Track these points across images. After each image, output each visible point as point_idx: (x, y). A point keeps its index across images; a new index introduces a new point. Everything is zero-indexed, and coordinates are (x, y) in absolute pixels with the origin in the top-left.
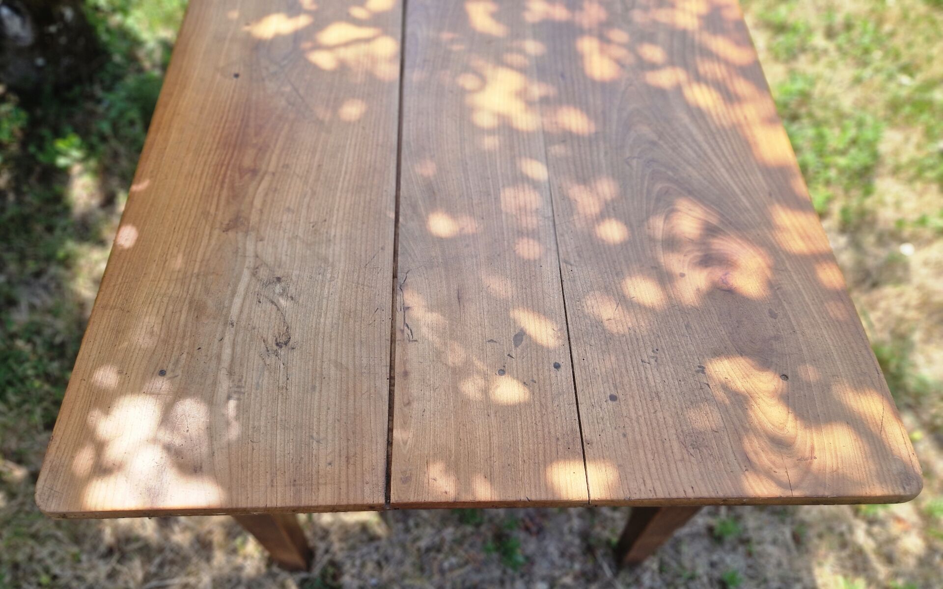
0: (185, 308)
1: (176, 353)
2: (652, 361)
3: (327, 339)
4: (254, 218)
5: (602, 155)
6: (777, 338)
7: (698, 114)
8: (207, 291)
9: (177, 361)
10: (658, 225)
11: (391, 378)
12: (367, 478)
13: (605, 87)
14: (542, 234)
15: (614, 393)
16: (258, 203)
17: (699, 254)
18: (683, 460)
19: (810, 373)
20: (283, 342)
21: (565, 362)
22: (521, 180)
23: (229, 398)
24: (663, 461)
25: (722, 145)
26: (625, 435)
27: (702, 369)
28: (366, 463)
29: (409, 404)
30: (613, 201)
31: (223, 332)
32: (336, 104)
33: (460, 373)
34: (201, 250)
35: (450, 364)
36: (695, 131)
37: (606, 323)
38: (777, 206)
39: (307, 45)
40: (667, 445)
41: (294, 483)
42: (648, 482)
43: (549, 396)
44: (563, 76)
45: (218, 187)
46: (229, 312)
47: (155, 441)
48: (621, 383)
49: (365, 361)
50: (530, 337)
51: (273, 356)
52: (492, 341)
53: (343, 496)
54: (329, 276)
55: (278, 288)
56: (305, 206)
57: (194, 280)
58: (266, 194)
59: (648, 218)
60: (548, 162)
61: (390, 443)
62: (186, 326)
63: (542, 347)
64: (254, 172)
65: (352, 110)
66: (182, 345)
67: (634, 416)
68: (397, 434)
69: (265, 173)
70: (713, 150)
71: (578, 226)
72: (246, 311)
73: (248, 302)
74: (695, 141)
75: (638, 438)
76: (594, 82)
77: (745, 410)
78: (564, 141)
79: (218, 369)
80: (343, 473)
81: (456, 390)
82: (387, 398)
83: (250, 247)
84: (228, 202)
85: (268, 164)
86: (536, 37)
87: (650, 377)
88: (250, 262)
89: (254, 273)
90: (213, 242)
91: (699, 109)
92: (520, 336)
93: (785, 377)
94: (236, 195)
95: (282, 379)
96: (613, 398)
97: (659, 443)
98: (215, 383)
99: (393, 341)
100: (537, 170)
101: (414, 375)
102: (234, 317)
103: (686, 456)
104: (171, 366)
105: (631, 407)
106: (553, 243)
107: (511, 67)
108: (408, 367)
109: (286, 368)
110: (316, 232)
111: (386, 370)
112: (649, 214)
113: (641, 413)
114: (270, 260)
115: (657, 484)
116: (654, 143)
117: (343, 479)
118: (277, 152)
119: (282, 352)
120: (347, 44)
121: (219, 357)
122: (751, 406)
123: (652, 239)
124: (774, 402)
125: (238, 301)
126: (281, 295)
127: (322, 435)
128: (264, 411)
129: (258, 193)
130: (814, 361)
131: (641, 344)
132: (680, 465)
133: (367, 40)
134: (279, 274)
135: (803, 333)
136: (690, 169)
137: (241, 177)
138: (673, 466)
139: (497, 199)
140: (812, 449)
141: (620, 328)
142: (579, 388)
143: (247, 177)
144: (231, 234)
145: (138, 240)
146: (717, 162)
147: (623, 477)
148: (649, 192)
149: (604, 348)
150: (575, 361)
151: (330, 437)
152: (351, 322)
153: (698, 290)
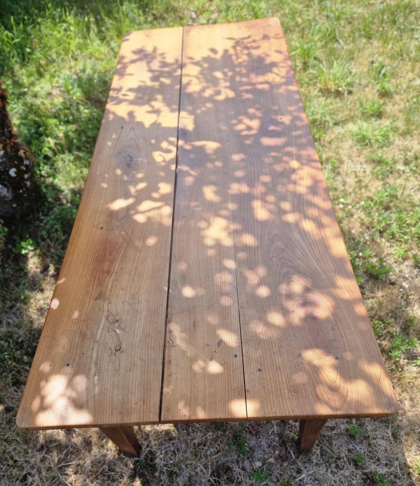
0: (78, 336)
1: (74, 356)
2: (278, 352)
3: (137, 347)
4: (108, 293)
5: (260, 257)
6: (334, 340)
7: (304, 234)
8: (87, 327)
9: (74, 360)
10: (283, 288)
11: (163, 364)
12: (152, 410)
13: (263, 223)
14: (231, 295)
15: (260, 368)
16: (109, 286)
17: (301, 301)
18: (289, 398)
19: (348, 356)
20: (118, 349)
21: (239, 354)
22: (223, 269)
23: (95, 375)
24: (280, 399)
25: (314, 249)
26: (264, 387)
27: (300, 356)
28: (151, 403)
29: (170, 375)
30: (263, 277)
31: (93, 346)
32: (145, 238)
33: (192, 360)
34: (85, 309)
35: (189, 356)
36: (302, 243)
37: (258, 335)
38: (338, 277)
39: (133, 212)
40: (282, 392)
41: (121, 413)
42: (273, 409)
43: (232, 370)
44: (244, 220)
45: (93, 280)
46: (96, 336)
47: (63, 395)
48: (264, 363)
49: (152, 357)
50: (224, 342)
51: (114, 356)
52: (207, 345)
53: (141, 418)
54: (138, 318)
55: (117, 325)
56: (129, 286)
57: (82, 323)
58: (113, 282)
59: (279, 285)
60: (236, 260)
61: (162, 393)
62: (78, 344)
63: (230, 347)
64: (108, 272)
65: (151, 241)
66: (76, 352)
67: (268, 378)
68: (165, 390)
69: (113, 272)
70: (310, 252)
71: (248, 290)
72: (103, 336)
73: (104, 332)
74: (302, 248)
75: (270, 388)
76: (257, 221)
77: (318, 374)
78: (243, 251)
79: (91, 363)
80: (142, 408)
81: (191, 369)
82: (161, 373)
83: (106, 307)
84: (97, 287)
85: (114, 269)
86: (233, 201)
87: (277, 360)
88: (105, 313)
89: (107, 319)
90: (90, 305)
91: (304, 231)
92: (220, 342)
93: (337, 358)
94: (101, 283)
95: (117, 366)
96: (260, 370)
97: (279, 391)
98: (89, 369)
99: (165, 347)
100: (230, 264)
101: (173, 362)
102: (98, 339)
103: (291, 397)
104: (71, 362)
105: (267, 374)
106: (236, 298)
107: (221, 216)
108: (171, 359)
109: (119, 361)
110: (133, 298)
111: (161, 361)
112: (280, 283)
113: (272, 377)
114: (114, 312)
115: (277, 410)
116: (283, 250)
117: (142, 410)
118: (118, 262)
119: (118, 354)
120: (149, 210)
121: (91, 357)
122: (321, 373)
123: (280, 295)
124: (331, 370)
125: (100, 331)
126: (118, 328)
127: (133, 391)
128: (109, 381)
129: (110, 281)
130: (351, 351)
131: (273, 345)
132: (288, 401)
133: (159, 208)
134: (117, 319)
135: (346, 338)
136: (299, 261)
137: (103, 275)
138: (284, 401)
139: (213, 279)
140: (347, 392)
141: (264, 337)
142: (245, 366)
143: (105, 275)
144: (98, 301)
145: (59, 306)
146: (312, 258)
147: (262, 407)
148: (280, 273)
149: (257, 347)
150: (244, 353)
151: (137, 392)
152: (147, 339)
153: (300, 318)
